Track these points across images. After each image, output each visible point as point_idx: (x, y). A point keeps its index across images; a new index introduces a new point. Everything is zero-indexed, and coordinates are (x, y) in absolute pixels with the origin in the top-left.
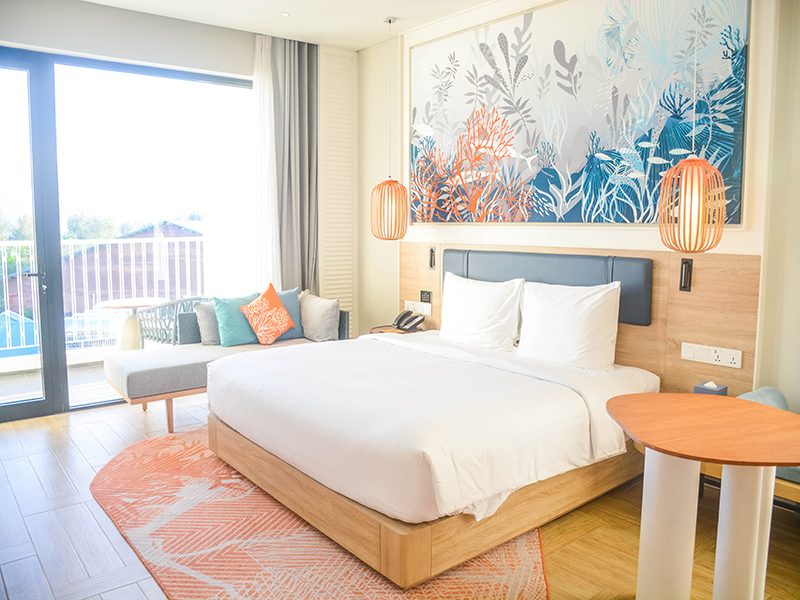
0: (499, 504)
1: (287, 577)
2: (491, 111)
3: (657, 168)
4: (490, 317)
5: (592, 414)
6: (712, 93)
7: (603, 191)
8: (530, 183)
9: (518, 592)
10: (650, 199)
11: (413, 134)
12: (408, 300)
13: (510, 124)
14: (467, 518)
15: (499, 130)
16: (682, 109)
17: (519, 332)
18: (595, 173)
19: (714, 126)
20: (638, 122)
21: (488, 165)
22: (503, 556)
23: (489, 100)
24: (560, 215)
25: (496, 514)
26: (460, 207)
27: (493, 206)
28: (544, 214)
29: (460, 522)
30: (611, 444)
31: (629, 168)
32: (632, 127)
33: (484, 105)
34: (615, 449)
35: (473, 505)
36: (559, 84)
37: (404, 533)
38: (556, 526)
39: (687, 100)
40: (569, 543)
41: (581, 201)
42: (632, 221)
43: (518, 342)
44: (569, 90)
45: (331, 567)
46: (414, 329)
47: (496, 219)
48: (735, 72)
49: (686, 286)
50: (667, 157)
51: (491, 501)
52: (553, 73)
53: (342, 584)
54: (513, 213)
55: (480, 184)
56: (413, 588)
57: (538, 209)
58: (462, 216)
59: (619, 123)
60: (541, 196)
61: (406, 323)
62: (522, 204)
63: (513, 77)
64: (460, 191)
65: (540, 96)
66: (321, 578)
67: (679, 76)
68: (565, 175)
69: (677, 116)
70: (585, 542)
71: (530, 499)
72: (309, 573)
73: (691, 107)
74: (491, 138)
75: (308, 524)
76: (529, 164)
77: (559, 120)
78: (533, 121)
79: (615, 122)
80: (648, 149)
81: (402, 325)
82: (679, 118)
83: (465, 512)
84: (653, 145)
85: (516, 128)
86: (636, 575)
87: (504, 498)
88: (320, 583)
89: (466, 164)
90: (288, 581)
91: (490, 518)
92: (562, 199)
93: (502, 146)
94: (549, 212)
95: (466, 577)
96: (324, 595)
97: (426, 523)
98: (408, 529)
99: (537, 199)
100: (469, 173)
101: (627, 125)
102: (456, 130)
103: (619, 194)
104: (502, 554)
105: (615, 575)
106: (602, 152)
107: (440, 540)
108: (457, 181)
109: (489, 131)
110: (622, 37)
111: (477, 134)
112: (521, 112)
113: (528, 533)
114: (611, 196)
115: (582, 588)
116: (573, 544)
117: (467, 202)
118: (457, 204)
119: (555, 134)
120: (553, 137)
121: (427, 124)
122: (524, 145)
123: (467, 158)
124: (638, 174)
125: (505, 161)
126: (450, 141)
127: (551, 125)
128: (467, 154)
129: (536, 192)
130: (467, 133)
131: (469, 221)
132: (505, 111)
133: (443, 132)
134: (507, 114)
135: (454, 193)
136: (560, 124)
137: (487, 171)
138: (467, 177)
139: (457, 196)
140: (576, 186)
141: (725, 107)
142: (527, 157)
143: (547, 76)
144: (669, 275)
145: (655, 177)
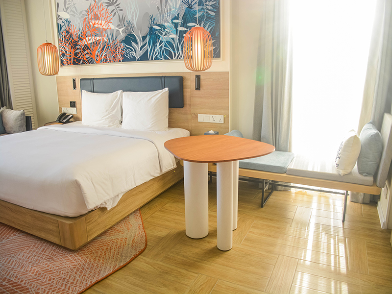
0: (118, 200)
1: (9, 260)
2: (99, 5)
3: (182, 33)
4: (107, 111)
5: (159, 151)
7: (158, 45)
8: (122, 42)
9: (132, 240)
10: (180, 47)
11: (58, 17)
12: (64, 107)
13: (110, 11)
14: (103, 209)
15: (104, 14)
16: (192, 4)
17: (122, 117)
18: (153, 35)
19: (207, 13)
20: (172, 10)
21: (100, 33)
22: (123, 225)
24: (138, 57)
25: (117, 205)
26: (87, 56)
27: (104, 54)
28: (130, 57)
29: (100, 212)
30: (169, 164)
31: (169, 33)
32: (170, 13)
33: (96, 1)
34: (171, 166)
35: (105, 202)
37: (71, 223)
38: (147, 206)
40: (154, 213)
41: (147, 50)
42: (172, 59)
43: (122, 122)
45: (35, 249)
46: (68, 122)
47: (106, 61)
49: (198, 87)
50: (187, 27)
51: (114, 199)
53: (41, 256)
54: (114, 58)
55: (96, 43)
56: (79, 249)
57: (127, 55)
58: (88, 61)
60: (128, 48)
61: (63, 119)
62: (119, 53)
64: (86, 47)
66: (29, 256)
68: (139, 37)
69: (190, 7)
70: (162, 211)
71: (133, 195)
72: (22, 255)
73: (196, 3)
74: (100, 19)
75: (19, 230)
76: (121, 32)
77: (134, 9)
78: (122, 10)
79: (162, 10)
80: (178, 23)
81: (61, 120)
82: (191, 8)
83: (102, 206)
84: (179, 21)
85: (113, 13)
86: (185, 221)
87: (120, 197)
88: (29, 258)
89: (89, 33)
90: (9, 262)
91: (114, 207)
92: (138, 50)
93: (107, 23)
94: (132, 56)
95: (106, 238)
96: (31, 263)
97: (82, 216)
98: (73, 220)
99: (126, 50)
100: (90, 38)
101: (167, 11)
102: (81, 15)
103: (165, 46)
104: (123, 224)
105: (176, 223)
106: (156, 25)
107: (91, 223)
108: (84, 42)
109: (99, 15)
111: (93, 17)
112: (115, 5)
113: (134, 212)
114: (162, 46)
115: (162, 231)
116: (156, 213)
117: (91, 53)
118: (85, 54)
119: (133, 16)
120: (132, 18)
121: (66, 12)
122: (117, 23)
123: (89, 30)
124: (173, 36)
125: (108, 31)
126: (79, 21)
127: (130, 12)
128: (88, 28)
129: (125, 46)
130: (88, 16)
131: (92, 63)
132: (107, 4)
133: (74, 16)
134: (108, 6)
135: (83, 49)
136: (135, 11)
137: (99, 37)
138: (89, 40)
139: (85, 50)
140: (145, 42)
141: (211, 3)
142: (120, 28)
144: (190, 83)
145: (181, 37)
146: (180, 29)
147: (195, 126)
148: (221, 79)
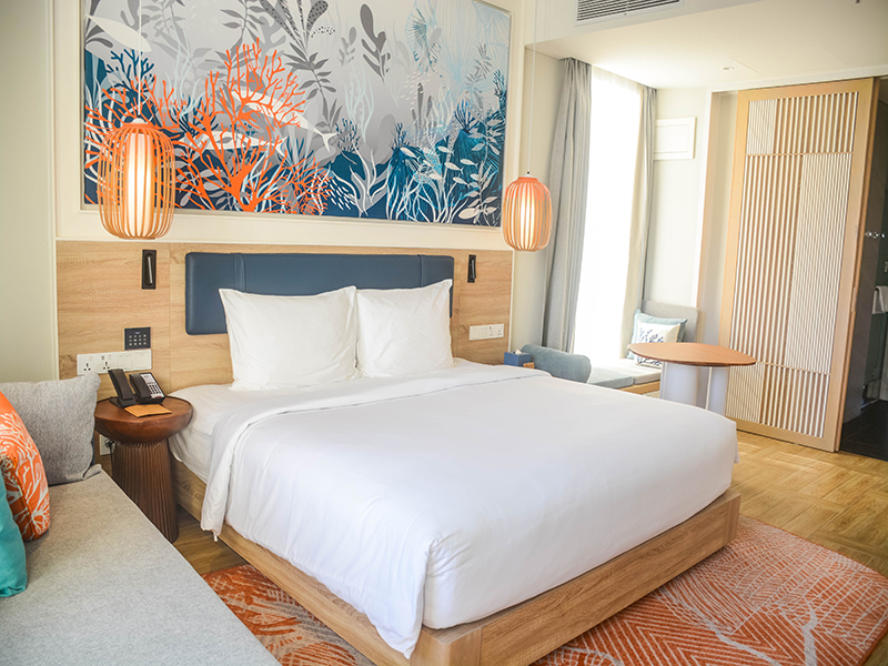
2: (270, 53)
3: (451, 173)
6: (489, 119)
7: (408, 188)
8: (326, 167)
10: (446, 201)
11: (91, 33)
12: (86, 352)
13: (300, 82)
15: (283, 84)
16: (471, 126)
18: (400, 166)
20: (438, 126)
21: (261, 131)
23: (267, 38)
24: (363, 209)
26: (210, 186)
27: (271, 190)
28: (344, 206)
31: (430, 169)
32: (434, 130)
33: (257, 40)
36: (365, 56)
39: (473, 119)
41: (386, 196)
42: (432, 221)
44: (376, 69)
47: (276, 208)
48: (501, 108)
49: (471, 279)
50: (459, 165)
52: (358, 42)
54: (301, 202)
55: (251, 155)
57: (337, 201)
58: (214, 200)
59: (423, 122)
60: (341, 184)
62: (315, 191)
63: (306, 21)
64: (210, 159)
65: (342, 62)
67: (468, 96)
68: (370, 165)
69: (466, 130)
73: (475, 126)
74: (270, 91)
76: (326, 144)
77: (364, 98)
78: (333, 90)
79: (419, 120)
80: (445, 154)
82: (467, 132)
84: (449, 151)
85: (308, 90)
89: (222, 119)
92: (365, 192)
93: (287, 109)
94: (350, 204)
99: (336, 188)
100: (228, 134)
101: (430, 126)
102: (201, 60)
103: (422, 193)
106: (407, 147)
108: (204, 142)
109: (266, 83)
110: (428, 38)
111: (244, 79)
112: (317, 71)
114: (414, 194)
117: (225, 180)
118: (204, 180)
119: (359, 113)
120: (357, 116)
121: (136, 27)
122: (318, 116)
123: (225, 111)
124: (436, 176)
125: (291, 130)
126: (189, 75)
127: (354, 102)
128: (224, 105)
129: (335, 178)
130: (225, 72)
131: (227, 208)
132: (292, 61)
133: (174, 55)
134: (296, 67)
135: (197, 162)
136: (365, 103)
137: (261, 139)
138: (223, 141)
139: (202, 168)
140: (381, 178)
141: (495, 134)
142: (324, 132)
143: (352, 41)
144: (461, 270)
145: (449, 181)
146: (449, 165)
147: (464, 350)
148: (503, 263)
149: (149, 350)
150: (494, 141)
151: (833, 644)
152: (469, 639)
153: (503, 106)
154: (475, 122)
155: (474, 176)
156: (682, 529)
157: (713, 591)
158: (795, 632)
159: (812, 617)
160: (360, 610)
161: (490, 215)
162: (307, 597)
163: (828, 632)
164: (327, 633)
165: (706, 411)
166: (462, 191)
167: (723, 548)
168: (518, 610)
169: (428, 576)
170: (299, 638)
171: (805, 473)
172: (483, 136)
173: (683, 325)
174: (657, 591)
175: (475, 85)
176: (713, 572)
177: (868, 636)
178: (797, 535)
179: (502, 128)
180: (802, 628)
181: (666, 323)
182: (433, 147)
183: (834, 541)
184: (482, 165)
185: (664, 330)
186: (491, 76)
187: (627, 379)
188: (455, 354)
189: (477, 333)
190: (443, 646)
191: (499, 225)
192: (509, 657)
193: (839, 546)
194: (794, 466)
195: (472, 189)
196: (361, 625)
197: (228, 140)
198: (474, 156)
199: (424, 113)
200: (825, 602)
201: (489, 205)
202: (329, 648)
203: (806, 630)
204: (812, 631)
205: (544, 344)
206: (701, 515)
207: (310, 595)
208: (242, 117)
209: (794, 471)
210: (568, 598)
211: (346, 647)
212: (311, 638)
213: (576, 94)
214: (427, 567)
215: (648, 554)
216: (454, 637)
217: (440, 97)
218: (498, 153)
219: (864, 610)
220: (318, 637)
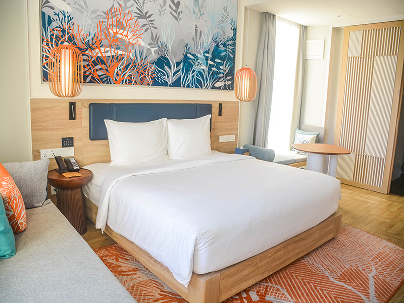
2: (127, 11)
3: (211, 66)
6: (228, 41)
7: (191, 73)
8: (153, 63)
10: (208, 79)
11: (44, 3)
12: (44, 148)
13: (141, 24)
15: (133, 25)
16: (220, 44)
18: (187, 63)
20: (205, 44)
21: (123, 47)
23: (125, 4)
24: (170, 83)
26: (100, 73)
27: (128, 74)
28: (161, 81)
31: (201, 64)
32: (203, 46)
33: (120, 5)
36: (170, 12)
39: (221, 41)
41: (181, 76)
42: (202, 88)
44: (176, 18)
47: (130, 82)
48: (234, 35)
49: (220, 114)
50: (214, 62)
52: (167, 5)
54: (142, 80)
55: (118, 58)
57: (158, 79)
58: (102, 79)
59: (197, 42)
60: (159, 71)
62: (148, 75)
64: (99, 61)
65: (160, 15)
67: (218, 30)
68: (173, 62)
69: (217, 46)
73: (222, 44)
74: (127, 29)
76: (153, 53)
77: (170, 32)
78: (156, 28)
80: (208, 57)
82: (218, 47)
84: (209, 55)
85: (144, 28)
89: (105, 42)
92: (171, 75)
93: (135, 37)
94: (164, 81)
99: (158, 73)
100: (108, 49)
101: (201, 44)
102: (95, 15)
103: (197, 75)
106: (190, 54)
108: (96, 53)
109: (125, 25)
110: (200, 3)
111: (115, 24)
112: (148, 20)
114: (194, 76)
117: (107, 70)
118: (97, 70)
119: (168, 39)
120: (167, 40)
122: (149, 40)
123: (106, 38)
124: (204, 67)
125: (137, 47)
126: (90, 22)
127: (166, 34)
128: (106, 35)
129: (157, 69)
130: (106, 20)
131: (108, 83)
132: (137, 15)
133: (82, 13)
134: (139, 17)
135: (94, 62)
136: (171, 34)
137: (123, 51)
138: (106, 52)
139: (96, 65)
140: (178, 68)
141: (231, 48)
142: (152, 48)
143: (164, 5)
144: (215, 110)
145: (210, 69)
146: (210, 62)
147: (216, 147)
148: (235, 107)
149: (73, 148)
150: (230, 51)
151: (383, 282)
152: (214, 279)
153: (235, 35)
154: (222, 42)
155: (221, 67)
156: (314, 229)
157: (328, 257)
158: (365, 277)
159: (373, 270)
160: (165, 265)
161: (229, 85)
162: (143, 259)
163: (381, 277)
164: (152, 275)
165: (327, 175)
166: (216, 74)
167: (334, 238)
168: (237, 266)
169: (195, 250)
170: (139, 277)
171: (373, 204)
172: (225, 48)
173: (318, 135)
174: (302, 257)
175: (222, 25)
176: (328, 249)
177: (399, 279)
178: (368, 232)
179: (234, 45)
180: (369, 275)
181: (310, 135)
182: (202, 54)
183: (385, 235)
184: (225, 62)
185: (309, 138)
186: (229, 21)
187: (292, 160)
188: (213, 149)
189: (223, 139)
190: (202, 282)
191: (233, 90)
192: (233, 287)
193: (387, 237)
194: (368, 200)
195: (220, 73)
196: (166, 272)
197: (108, 51)
198: (221, 58)
199: (198, 38)
200: (380, 263)
201: (228, 80)
202: (152, 282)
203: (370, 276)
204: (373, 277)
205: (254, 144)
206: (323, 223)
207: (144, 258)
208: (114, 41)
209: (368, 203)
210: (260, 261)
211: (160, 282)
212: (144, 277)
213: (269, 29)
214: (195, 246)
215: (298, 241)
216: (207, 278)
217: (206, 31)
218: (232, 56)
219: (398, 267)
220: (148, 277)
